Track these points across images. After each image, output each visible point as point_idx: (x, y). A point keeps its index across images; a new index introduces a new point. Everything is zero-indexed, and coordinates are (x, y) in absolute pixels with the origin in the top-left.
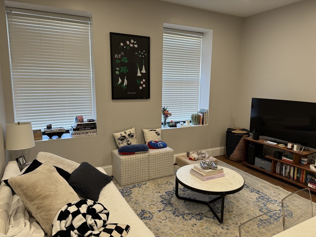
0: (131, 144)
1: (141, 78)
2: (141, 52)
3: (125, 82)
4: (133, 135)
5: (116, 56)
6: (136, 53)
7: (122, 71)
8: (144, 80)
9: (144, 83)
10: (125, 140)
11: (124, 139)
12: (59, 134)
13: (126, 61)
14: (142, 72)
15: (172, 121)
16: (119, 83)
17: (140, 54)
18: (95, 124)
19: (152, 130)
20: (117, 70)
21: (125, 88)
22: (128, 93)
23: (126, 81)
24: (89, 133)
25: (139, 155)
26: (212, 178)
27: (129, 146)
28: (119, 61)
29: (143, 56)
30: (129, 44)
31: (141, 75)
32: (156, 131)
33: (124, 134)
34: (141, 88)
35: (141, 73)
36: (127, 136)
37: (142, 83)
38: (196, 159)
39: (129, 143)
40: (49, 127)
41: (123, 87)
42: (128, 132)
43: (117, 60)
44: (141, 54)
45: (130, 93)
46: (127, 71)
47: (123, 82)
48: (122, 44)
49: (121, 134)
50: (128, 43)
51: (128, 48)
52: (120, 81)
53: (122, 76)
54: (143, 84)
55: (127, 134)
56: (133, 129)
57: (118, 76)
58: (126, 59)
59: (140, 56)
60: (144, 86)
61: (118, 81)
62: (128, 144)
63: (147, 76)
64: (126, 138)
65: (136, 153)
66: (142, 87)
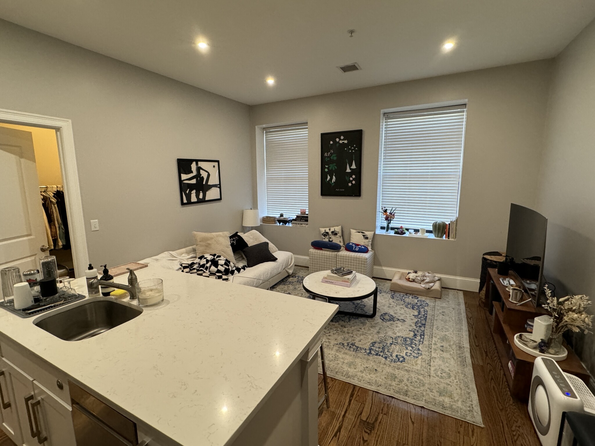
0: (333, 242)
1: (350, 174)
2: (351, 147)
3: (333, 179)
4: (337, 233)
5: (326, 154)
6: (346, 149)
7: (330, 168)
8: (354, 176)
9: (354, 179)
10: (328, 237)
11: (326, 235)
12: (285, 222)
13: (335, 158)
14: (352, 167)
15: (401, 227)
16: (328, 180)
17: (350, 149)
18: (307, 217)
19: (359, 232)
20: (327, 168)
21: (333, 185)
22: (337, 190)
23: (335, 178)
24: (303, 225)
25: (326, 252)
26: (332, 283)
27: (330, 242)
28: (329, 159)
29: (354, 151)
30: (339, 141)
31: (350, 171)
32: (364, 233)
33: (327, 230)
34: (350, 184)
35: (351, 169)
36: (330, 233)
37: (351, 179)
38: (410, 280)
39: (331, 240)
40: (282, 215)
41: (331, 183)
42: (332, 229)
43: (327, 158)
44: (352, 149)
45: (338, 190)
46: (336, 168)
47: (331, 179)
48: (331, 142)
49: (325, 230)
50: (337, 140)
51: (338, 145)
52: (329, 177)
53: (331, 174)
54: (352, 181)
55: (331, 231)
56: (340, 227)
57: (327, 173)
58: (335, 156)
59: (350, 151)
60: (354, 182)
61: (327, 178)
62: (329, 241)
63: (358, 172)
64: (328, 234)
65: (323, 249)
66: (352, 183)
